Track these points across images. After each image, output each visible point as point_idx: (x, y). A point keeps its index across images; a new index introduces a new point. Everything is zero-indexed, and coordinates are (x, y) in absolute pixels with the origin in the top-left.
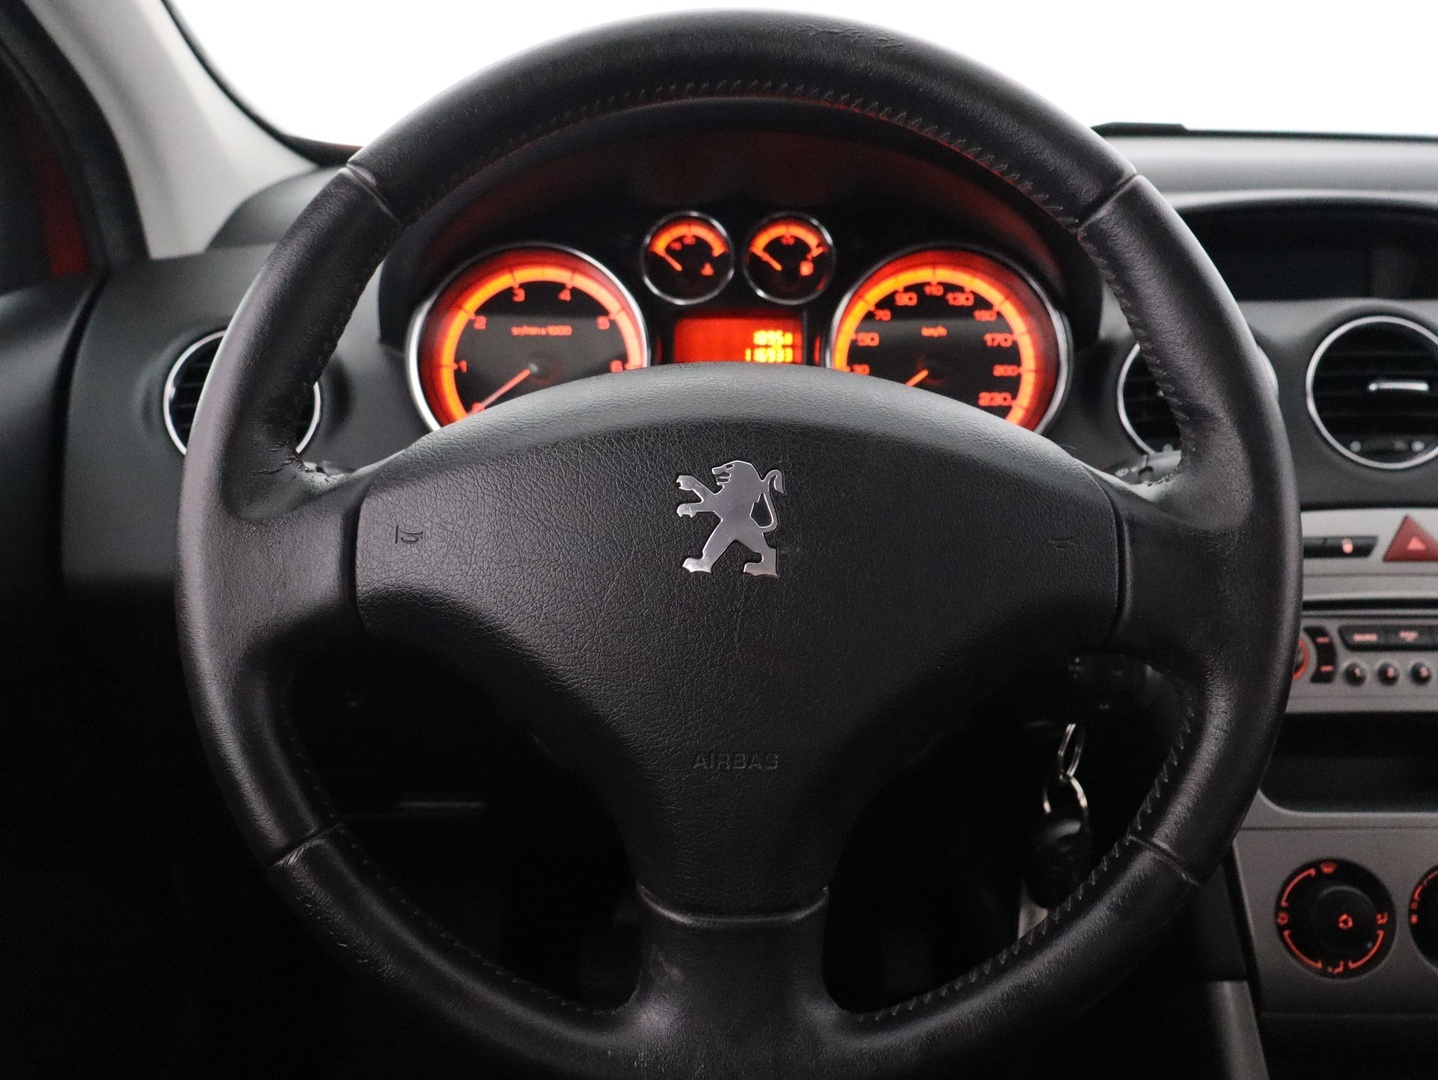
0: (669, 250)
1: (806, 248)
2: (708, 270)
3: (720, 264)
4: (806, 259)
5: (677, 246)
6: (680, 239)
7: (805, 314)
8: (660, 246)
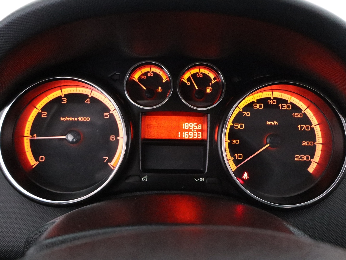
0: (139, 78)
1: (209, 79)
2: (160, 90)
3: (166, 86)
4: (209, 86)
5: (144, 77)
6: (146, 74)
7: (209, 115)
8: (136, 77)
